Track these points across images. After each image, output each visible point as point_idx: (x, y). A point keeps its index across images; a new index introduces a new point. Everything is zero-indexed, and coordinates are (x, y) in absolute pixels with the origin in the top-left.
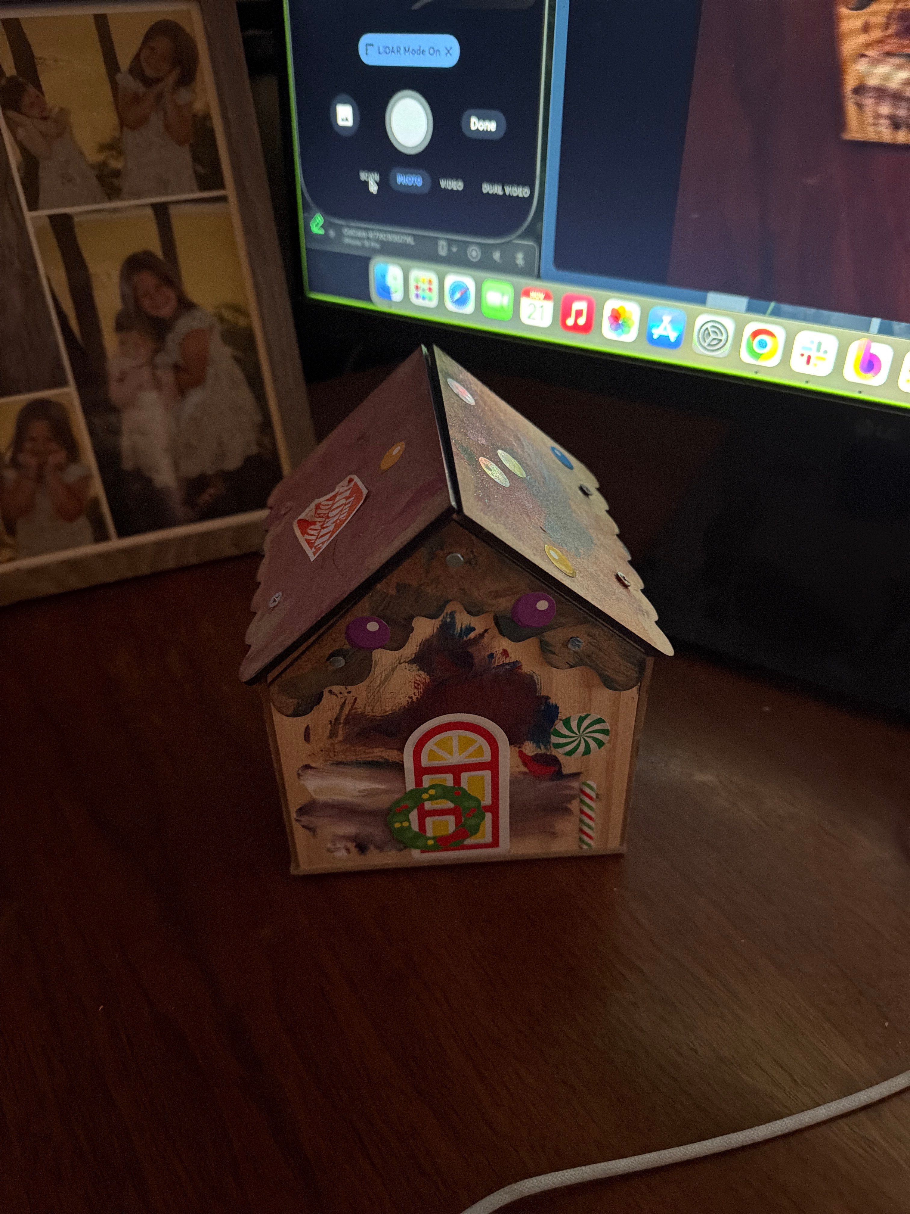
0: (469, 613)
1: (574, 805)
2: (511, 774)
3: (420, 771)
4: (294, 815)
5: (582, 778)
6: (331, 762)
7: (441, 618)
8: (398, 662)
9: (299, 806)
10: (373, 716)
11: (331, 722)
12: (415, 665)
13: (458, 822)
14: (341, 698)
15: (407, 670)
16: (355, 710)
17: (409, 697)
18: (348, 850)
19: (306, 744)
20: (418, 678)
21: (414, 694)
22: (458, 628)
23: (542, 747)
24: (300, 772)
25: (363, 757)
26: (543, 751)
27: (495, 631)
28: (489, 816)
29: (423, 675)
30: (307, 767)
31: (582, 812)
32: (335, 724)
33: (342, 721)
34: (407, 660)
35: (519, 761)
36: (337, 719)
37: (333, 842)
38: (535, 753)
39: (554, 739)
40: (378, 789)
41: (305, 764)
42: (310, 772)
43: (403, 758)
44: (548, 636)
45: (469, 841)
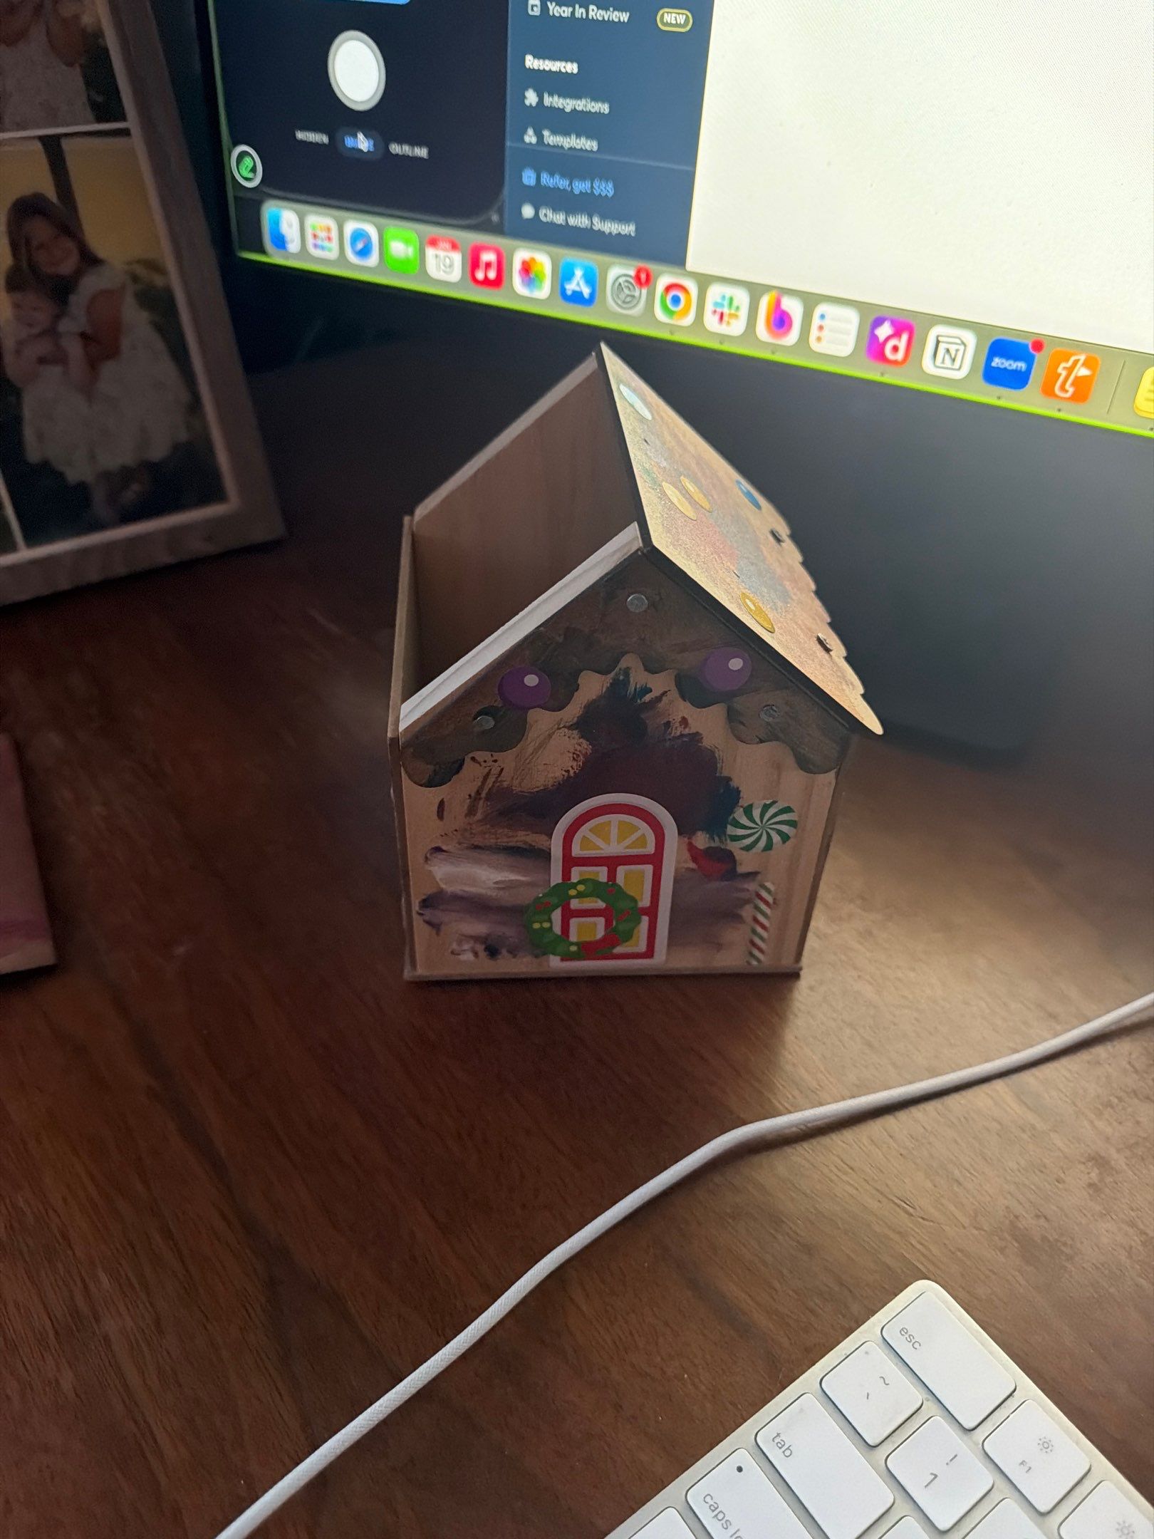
0: (647, 669)
1: (747, 912)
2: (676, 870)
3: (570, 861)
4: (416, 907)
5: (759, 877)
6: (465, 845)
7: (613, 674)
8: (556, 726)
9: (424, 897)
10: (521, 792)
11: (470, 796)
12: (575, 732)
13: (608, 924)
14: (485, 767)
15: (566, 737)
16: (498, 784)
17: (565, 771)
18: (476, 954)
19: (438, 822)
20: (579, 748)
21: (572, 767)
22: (632, 689)
23: (716, 838)
24: (428, 855)
25: (503, 841)
26: (716, 844)
27: (674, 694)
28: (645, 920)
29: (585, 743)
30: (438, 850)
31: (756, 920)
32: (475, 799)
33: (483, 795)
34: (567, 724)
35: (687, 855)
36: (478, 793)
37: (460, 943)
38: (707, 846)
39: (730, 830)
40: (517, 880)
41: (434, 845)
42: (441, 856)
43: (550, 845)
44: (739, 703)
45: (618, 950)
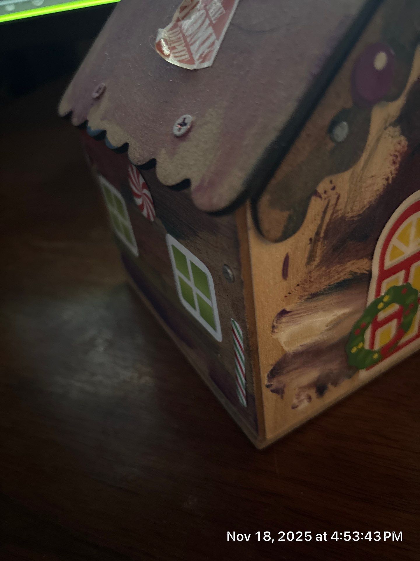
3: (382, 276)
4: (265, 381)
6: (306, 297)
8: (385, 125)
9: (271, 369)
10: (352, 217)
11: (311, 240)
12: (398, 128)
13: (399, 322)
14: (325, 199)
15: (391, 137)
16: (335, 215)
17: (385, 180)
18: (310, 399)
19: (283, 282)
20: (398, 147)
21: (391, 172)
24: (275, 324)
25: (336, 279)
29: (403, 139)
30: (284, 313)
32: (315, 242)
33: (322, 235)
34: (393, 120)
36: (318, 234)
37: (298, 396)
40: (343, 315)
41: (280, 310)
42: (285, 319)
43: (370, 266)
45: (403, 340)
